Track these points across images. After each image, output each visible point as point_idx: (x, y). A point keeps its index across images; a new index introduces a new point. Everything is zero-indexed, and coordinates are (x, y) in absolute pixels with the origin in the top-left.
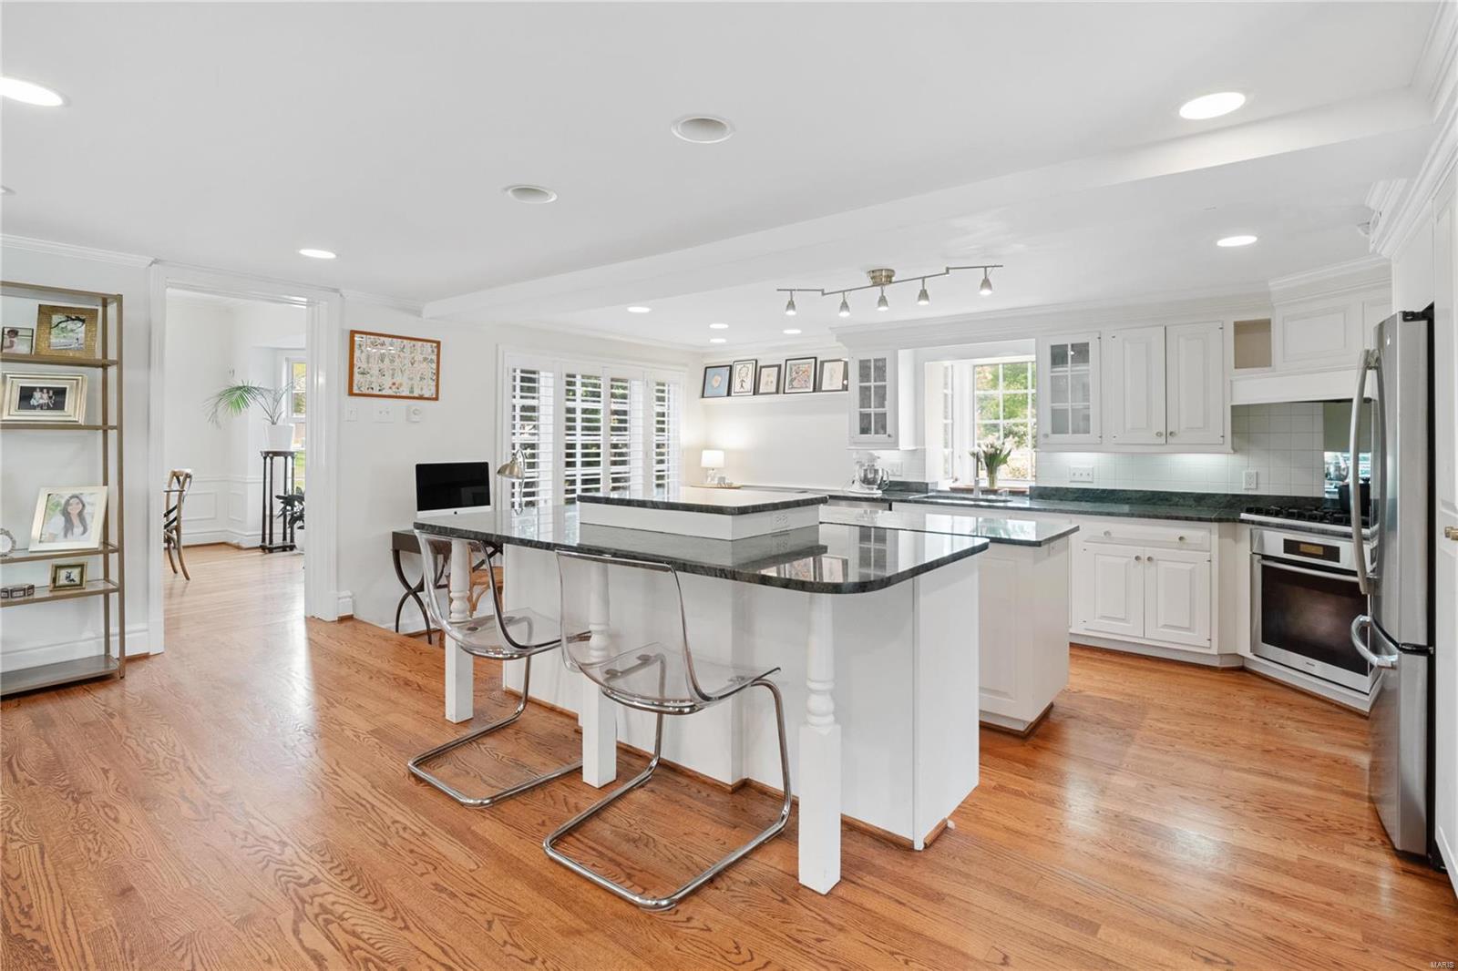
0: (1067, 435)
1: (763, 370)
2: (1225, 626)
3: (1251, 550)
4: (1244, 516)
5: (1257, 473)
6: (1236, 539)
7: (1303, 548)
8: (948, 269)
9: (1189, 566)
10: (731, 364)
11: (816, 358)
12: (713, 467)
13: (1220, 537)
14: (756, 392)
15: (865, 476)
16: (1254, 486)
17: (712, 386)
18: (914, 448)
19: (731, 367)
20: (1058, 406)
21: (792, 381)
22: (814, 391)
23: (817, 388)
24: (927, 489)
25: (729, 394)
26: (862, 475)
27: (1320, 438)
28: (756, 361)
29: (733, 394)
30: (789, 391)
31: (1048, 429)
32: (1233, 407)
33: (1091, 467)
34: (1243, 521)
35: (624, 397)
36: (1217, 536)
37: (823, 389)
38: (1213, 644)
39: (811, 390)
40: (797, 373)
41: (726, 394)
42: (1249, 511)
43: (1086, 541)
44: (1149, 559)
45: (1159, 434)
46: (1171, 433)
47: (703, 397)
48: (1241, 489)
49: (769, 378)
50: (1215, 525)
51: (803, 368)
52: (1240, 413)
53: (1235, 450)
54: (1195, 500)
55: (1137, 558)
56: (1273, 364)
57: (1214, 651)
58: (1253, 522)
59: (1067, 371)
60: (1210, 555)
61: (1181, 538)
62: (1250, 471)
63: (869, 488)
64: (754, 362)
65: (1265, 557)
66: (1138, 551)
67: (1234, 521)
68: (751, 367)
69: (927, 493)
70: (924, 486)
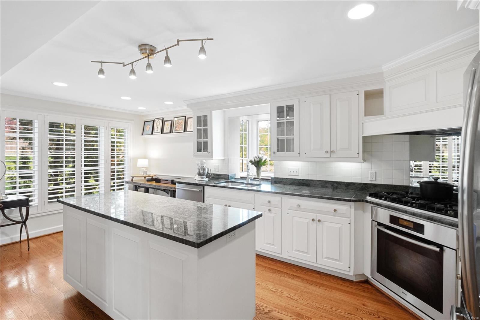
0: (284, 152)
1: (165, 122)
2: (357, 259)
3: (372, 219)
4: (368, 198)
5: (376, 172)
6: (364, 211)
7: (401, 222)
8: (179, 41)
9: (339, 226)
10: (154, 120)
11: (185, 117)
12: (143, 167)
13: (355, 210)
14: (162, 132)
15: (199, 171)
16: (374, 179)
17: (146, 130)
18: (223, 158)
19: (154, 121)
20: (280, 137)
21: (176, 127)
22: (184, 131)
23: (185, 131)
24: (228, 178)
25: (152, 134)
26: (198, 171)
27: (407, 154)
28: (163, 118)
29: (154, 134)
30: (175, 132)
31: (276, 150)
32: (363, 137)
33: (298, 168)
34: (367, 202)
35: (97, 134)
36: (354, 210)
37: (187, 131)
38: (351, 269)
39: (183, 131)
40: (178, 124)
41: (151, 133)
42: (371, 195)
43: (288, 209)
44: (319, 221)
45: (327, 152)
46: (332, 151)
47: (143, 135)
48: (367, 180)
49: (167, 125)
50: (353, 204)
51: (180, 121)
52: (366, 140)
53: (364, 160)
54: (345, 186)
55: (313, 220)
56: (384, 114)
57: (352, 273)
58: (373, 203)
59: (284, 120)
60: (350, 220)
61: (335, 210)
62: (372, 171)
63: (201, 178)
64: (162, 119)
65: (379, 224)
66: (313, 216)
67: (363, 201)
68: (161, 121)
69: (228, 180)
70: (227, 176)
